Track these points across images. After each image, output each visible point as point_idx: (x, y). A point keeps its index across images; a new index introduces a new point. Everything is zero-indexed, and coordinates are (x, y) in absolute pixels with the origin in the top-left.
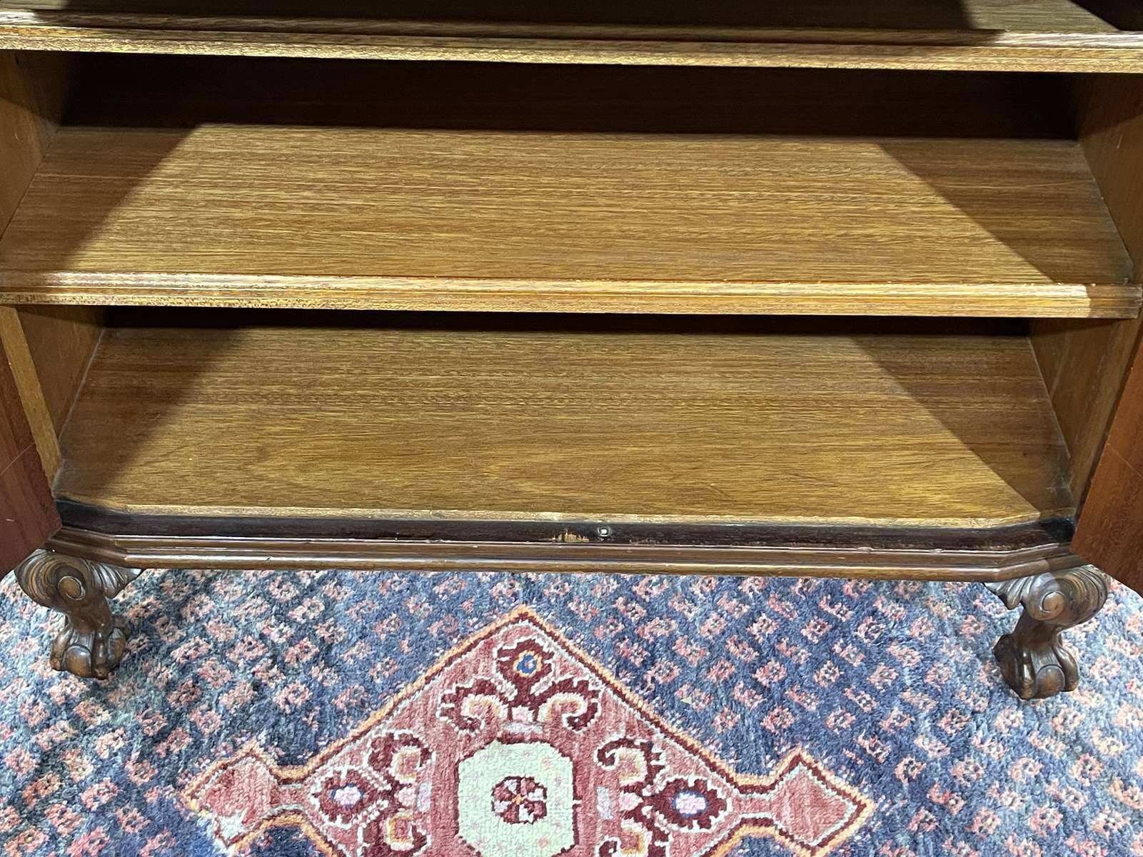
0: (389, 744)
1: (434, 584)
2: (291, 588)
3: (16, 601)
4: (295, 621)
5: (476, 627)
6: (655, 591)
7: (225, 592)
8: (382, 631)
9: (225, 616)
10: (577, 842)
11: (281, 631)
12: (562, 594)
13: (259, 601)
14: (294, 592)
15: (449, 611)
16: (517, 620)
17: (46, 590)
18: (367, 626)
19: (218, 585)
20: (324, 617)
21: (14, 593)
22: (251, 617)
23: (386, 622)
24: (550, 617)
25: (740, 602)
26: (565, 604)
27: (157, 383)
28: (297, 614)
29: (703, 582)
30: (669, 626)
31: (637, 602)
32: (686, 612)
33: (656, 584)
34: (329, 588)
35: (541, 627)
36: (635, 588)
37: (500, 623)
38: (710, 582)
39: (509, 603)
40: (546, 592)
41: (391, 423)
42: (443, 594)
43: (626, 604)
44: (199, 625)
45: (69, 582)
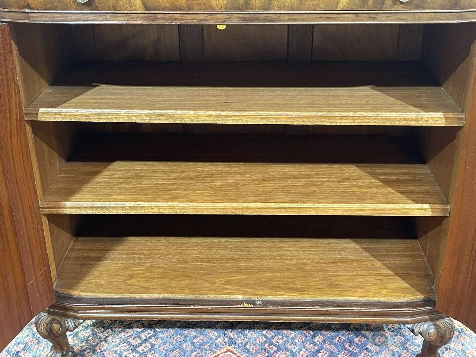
1: (194, 339)
2: (138, 340)
3: (31, 345)
4: (139, 352)
5: (210, 354)
6: (281, 342)
7: (113, 342)
8: (173, 355)
9: (112, 350)
11: (133, 355)
12: (243, 342)
13: (125, 344)
14: (139, 341)
15: (199, 348)
16: (226, 352)
17: (46, 330)
18: (167, 353)
19: (109, 339)
20: (150, 350)
21: (31, 342)
22: (122, 350)
23: (174, 352)
24: (239, 351)
25: (314, 345)
26: (245, 346)
27: (93, 254)
28: (140, 349)
29: (299, 338)
30: (286, 354)
31: (274, 345)
32: (293, 349)
33: (281, 339)
34: (153, 340)
35: (235, 354)
36: (272, 340)
37: (219, 353)
38: (302, 338)
39: (223, 346)
40: (238, 342)
41: (179, 267)
42: (197, 342)
43: (269, 346)
44: (102, 353)
45: (56, 326)
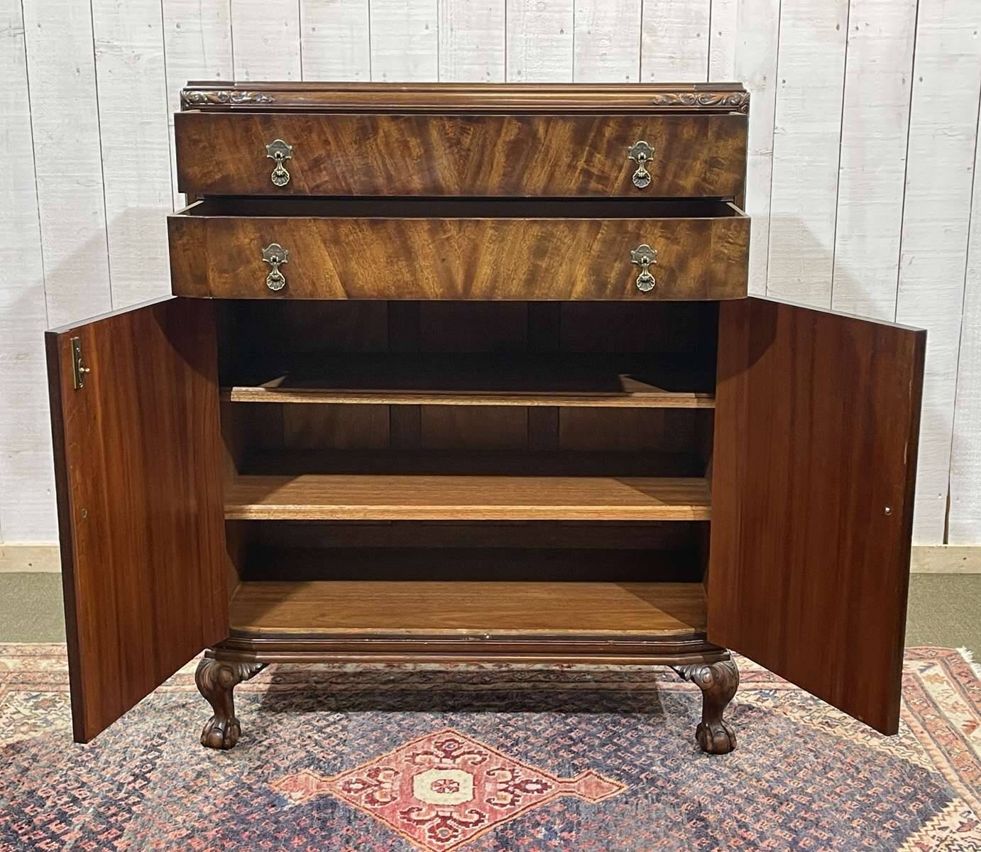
0: (377, 771)
1: (401, 721)
2: (324, 722)
4: (326, 732)
5: (423, 734)
7: (289, 723)
8: (373, 735)
9: (289, 731)
10: (474, 798)
11: (319, 735)
12: (469, 723)
13: (307, 726)
15: (408, 729)
16: (445, 732)
17: (212, 681)
18: (365, 733)
19: (284, 721)
20: (342, 731)
22: (303, 731)
23: (375, 732)
24: (463, 731)
25: (566, 725)
26: (471, 726)
29: (546, 719)
30: (527, 733)
31: (510, 726)
32: (536, 729)
33: (520, 720)
34: (344, 722)
35: (458, 734)
36: (509, 721)
37: (436, 733)
38: (549, 719)
39: (441, 727)
40: (461, 723)
41: (385, 606)
42: (406, 724)
43: (504, 727)
44: (276, 734)
45: (225, 674)
